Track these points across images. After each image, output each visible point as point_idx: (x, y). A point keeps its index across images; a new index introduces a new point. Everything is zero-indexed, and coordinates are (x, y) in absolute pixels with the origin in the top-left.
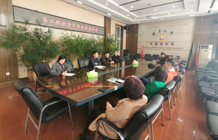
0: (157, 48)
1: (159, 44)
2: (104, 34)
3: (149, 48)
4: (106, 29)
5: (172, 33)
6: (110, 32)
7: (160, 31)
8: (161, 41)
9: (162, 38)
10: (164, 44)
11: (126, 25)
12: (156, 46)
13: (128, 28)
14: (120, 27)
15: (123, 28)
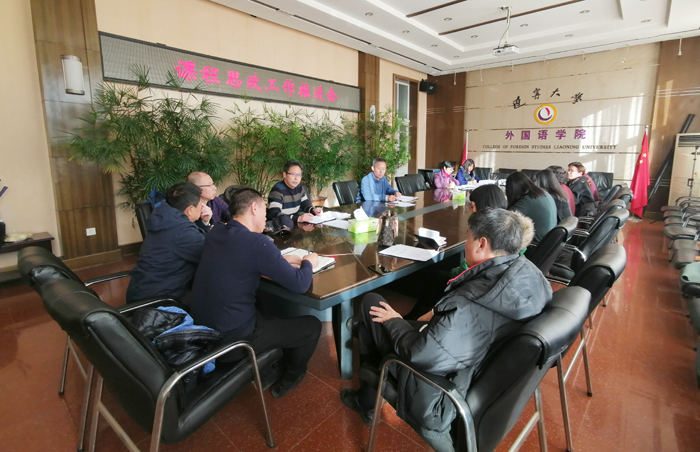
0: (530, 149)
1: (534, 135)
2: (358, 109)
3: (501, 149)
4: (365, 90)
5: (578, 97)
6: (376, 103)
7: (538, 94)
8: (542, 125)
9: (544, 114)
10: (551, 134)
11: (425, 78)
12: (525, 142)
13: (431, 88)
14: (408, 85)
15: (416, 87)
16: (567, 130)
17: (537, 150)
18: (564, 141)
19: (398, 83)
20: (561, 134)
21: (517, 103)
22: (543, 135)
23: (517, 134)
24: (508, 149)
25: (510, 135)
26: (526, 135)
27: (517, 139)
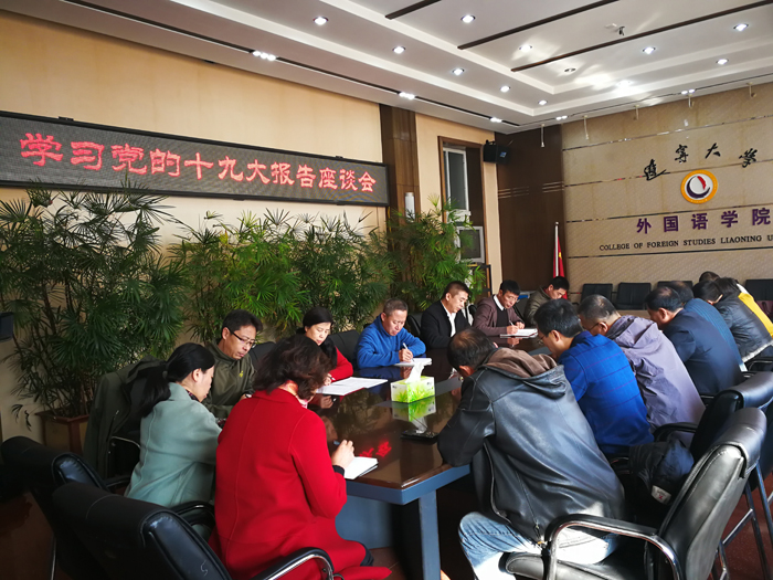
0: (681, 247)
1: (685, 222)
2: (385, 200)
3: (632, 250)
4: (396, 172)
5: (750, 157)
6: (414, 187)
7: (684, 155)
8: (696, 206)
9: (697, 188)
10: (714, 219)
11: (492, 138)
12: (671, 236)
13: (504, 155)
14: (464, 153)
15: (478, 155)
16: (738, 211)
17: (693, 247)
18: (737, 230)
19: (447, 150)
20: (729, 218)
21: (651, 171)
22: (700, 221)
23: (657, 223)
24: (644, 249)
25: (643, 225)
26: (671, 224)
27: (657, 232)
